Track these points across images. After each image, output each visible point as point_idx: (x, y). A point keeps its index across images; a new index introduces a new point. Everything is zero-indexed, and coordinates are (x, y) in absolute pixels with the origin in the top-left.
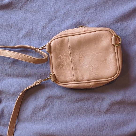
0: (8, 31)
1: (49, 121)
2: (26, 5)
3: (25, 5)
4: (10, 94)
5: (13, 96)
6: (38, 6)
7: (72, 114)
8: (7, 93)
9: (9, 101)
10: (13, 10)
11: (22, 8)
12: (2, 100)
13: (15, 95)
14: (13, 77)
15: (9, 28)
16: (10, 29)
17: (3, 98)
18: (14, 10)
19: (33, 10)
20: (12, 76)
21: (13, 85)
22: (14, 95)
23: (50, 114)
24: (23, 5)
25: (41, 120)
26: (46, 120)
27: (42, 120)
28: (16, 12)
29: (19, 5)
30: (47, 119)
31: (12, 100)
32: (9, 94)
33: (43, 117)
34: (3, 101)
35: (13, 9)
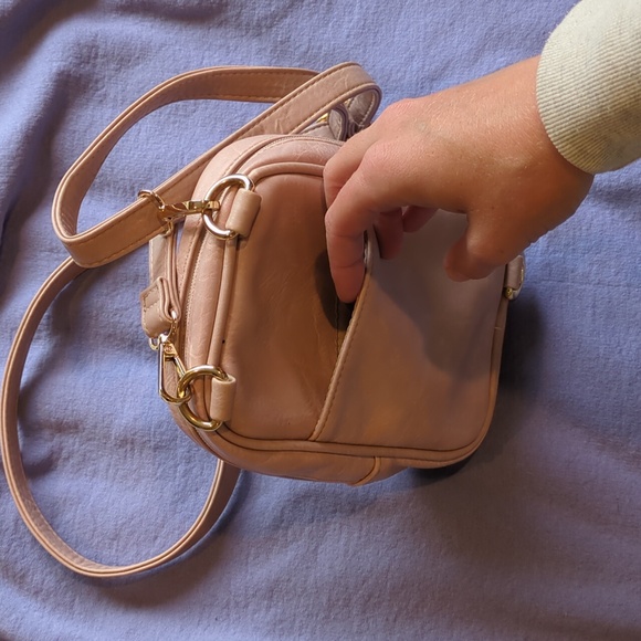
0: (175, 122)
1: (281, 621)
2: (288, 20)
3: (286, 16)
4: (107, 437)
5: (121, 451)
6: (348, 36)
7: (410, 608)
8: (95, 427)
9: (95, 473)
10: (221, 31)
11: (264, 30)
12: (58, 459)
13: (133, 449)
14: (143, 353)
15: (180, 113)
16: (185, 116)
17: (64, 454)
18: (227, 34)
19: (320, 47)
20: (140, 348)
21: (132, 393)
22: (129, 447)
23: (291, 584)
24: (274, 16)
25: (237, 603)
26: (263, 613)
27: (246, 606)
28: (232, 43)
29: (255, 9)
30: (268, 608)
31: (108, 470)
32: (105, 437)
33: (254, 596)
34: (64, 466)
35: (220, 24)
